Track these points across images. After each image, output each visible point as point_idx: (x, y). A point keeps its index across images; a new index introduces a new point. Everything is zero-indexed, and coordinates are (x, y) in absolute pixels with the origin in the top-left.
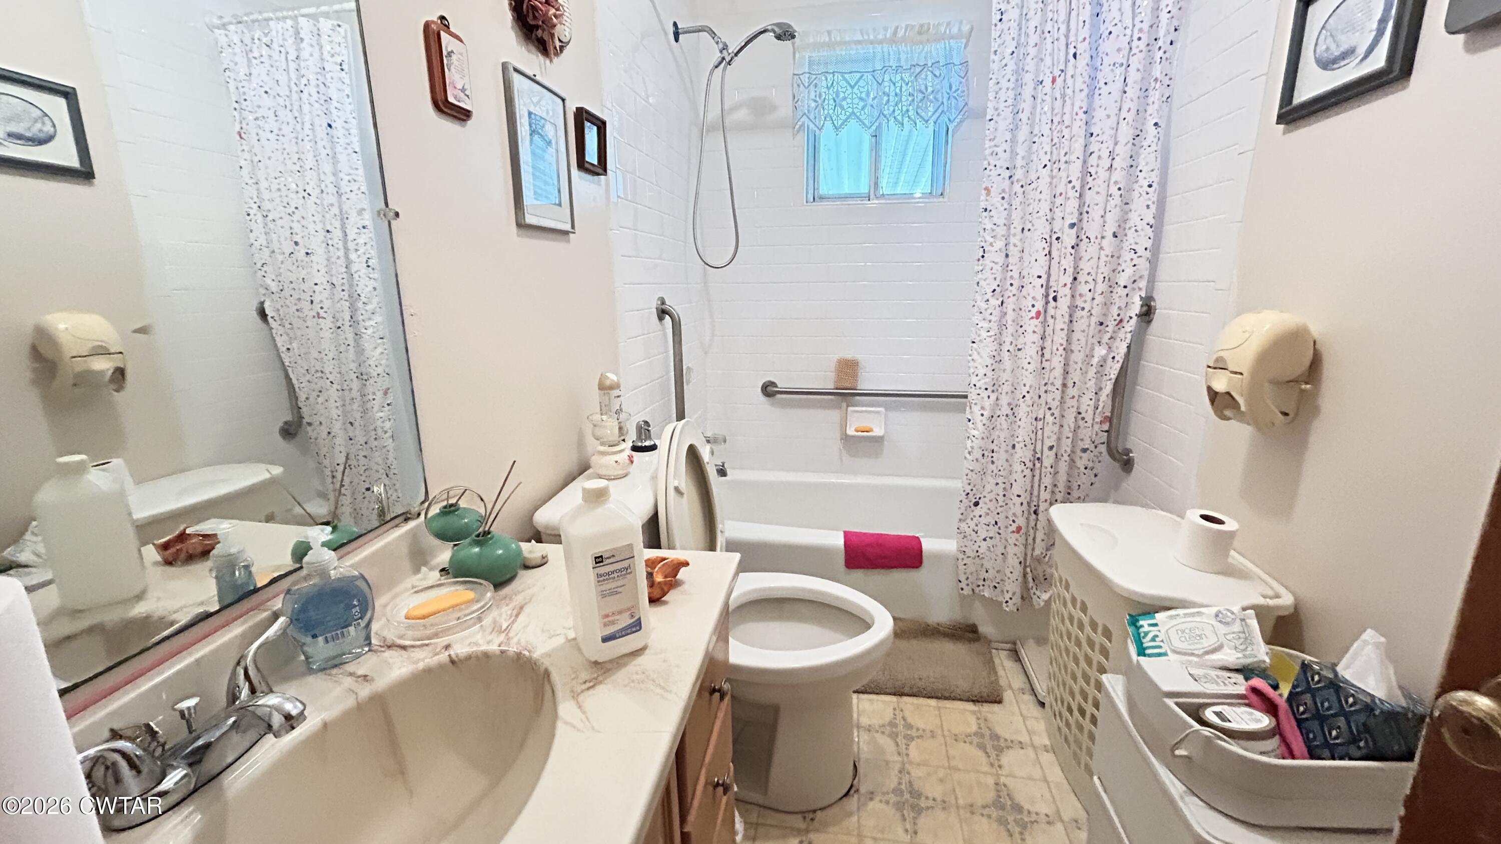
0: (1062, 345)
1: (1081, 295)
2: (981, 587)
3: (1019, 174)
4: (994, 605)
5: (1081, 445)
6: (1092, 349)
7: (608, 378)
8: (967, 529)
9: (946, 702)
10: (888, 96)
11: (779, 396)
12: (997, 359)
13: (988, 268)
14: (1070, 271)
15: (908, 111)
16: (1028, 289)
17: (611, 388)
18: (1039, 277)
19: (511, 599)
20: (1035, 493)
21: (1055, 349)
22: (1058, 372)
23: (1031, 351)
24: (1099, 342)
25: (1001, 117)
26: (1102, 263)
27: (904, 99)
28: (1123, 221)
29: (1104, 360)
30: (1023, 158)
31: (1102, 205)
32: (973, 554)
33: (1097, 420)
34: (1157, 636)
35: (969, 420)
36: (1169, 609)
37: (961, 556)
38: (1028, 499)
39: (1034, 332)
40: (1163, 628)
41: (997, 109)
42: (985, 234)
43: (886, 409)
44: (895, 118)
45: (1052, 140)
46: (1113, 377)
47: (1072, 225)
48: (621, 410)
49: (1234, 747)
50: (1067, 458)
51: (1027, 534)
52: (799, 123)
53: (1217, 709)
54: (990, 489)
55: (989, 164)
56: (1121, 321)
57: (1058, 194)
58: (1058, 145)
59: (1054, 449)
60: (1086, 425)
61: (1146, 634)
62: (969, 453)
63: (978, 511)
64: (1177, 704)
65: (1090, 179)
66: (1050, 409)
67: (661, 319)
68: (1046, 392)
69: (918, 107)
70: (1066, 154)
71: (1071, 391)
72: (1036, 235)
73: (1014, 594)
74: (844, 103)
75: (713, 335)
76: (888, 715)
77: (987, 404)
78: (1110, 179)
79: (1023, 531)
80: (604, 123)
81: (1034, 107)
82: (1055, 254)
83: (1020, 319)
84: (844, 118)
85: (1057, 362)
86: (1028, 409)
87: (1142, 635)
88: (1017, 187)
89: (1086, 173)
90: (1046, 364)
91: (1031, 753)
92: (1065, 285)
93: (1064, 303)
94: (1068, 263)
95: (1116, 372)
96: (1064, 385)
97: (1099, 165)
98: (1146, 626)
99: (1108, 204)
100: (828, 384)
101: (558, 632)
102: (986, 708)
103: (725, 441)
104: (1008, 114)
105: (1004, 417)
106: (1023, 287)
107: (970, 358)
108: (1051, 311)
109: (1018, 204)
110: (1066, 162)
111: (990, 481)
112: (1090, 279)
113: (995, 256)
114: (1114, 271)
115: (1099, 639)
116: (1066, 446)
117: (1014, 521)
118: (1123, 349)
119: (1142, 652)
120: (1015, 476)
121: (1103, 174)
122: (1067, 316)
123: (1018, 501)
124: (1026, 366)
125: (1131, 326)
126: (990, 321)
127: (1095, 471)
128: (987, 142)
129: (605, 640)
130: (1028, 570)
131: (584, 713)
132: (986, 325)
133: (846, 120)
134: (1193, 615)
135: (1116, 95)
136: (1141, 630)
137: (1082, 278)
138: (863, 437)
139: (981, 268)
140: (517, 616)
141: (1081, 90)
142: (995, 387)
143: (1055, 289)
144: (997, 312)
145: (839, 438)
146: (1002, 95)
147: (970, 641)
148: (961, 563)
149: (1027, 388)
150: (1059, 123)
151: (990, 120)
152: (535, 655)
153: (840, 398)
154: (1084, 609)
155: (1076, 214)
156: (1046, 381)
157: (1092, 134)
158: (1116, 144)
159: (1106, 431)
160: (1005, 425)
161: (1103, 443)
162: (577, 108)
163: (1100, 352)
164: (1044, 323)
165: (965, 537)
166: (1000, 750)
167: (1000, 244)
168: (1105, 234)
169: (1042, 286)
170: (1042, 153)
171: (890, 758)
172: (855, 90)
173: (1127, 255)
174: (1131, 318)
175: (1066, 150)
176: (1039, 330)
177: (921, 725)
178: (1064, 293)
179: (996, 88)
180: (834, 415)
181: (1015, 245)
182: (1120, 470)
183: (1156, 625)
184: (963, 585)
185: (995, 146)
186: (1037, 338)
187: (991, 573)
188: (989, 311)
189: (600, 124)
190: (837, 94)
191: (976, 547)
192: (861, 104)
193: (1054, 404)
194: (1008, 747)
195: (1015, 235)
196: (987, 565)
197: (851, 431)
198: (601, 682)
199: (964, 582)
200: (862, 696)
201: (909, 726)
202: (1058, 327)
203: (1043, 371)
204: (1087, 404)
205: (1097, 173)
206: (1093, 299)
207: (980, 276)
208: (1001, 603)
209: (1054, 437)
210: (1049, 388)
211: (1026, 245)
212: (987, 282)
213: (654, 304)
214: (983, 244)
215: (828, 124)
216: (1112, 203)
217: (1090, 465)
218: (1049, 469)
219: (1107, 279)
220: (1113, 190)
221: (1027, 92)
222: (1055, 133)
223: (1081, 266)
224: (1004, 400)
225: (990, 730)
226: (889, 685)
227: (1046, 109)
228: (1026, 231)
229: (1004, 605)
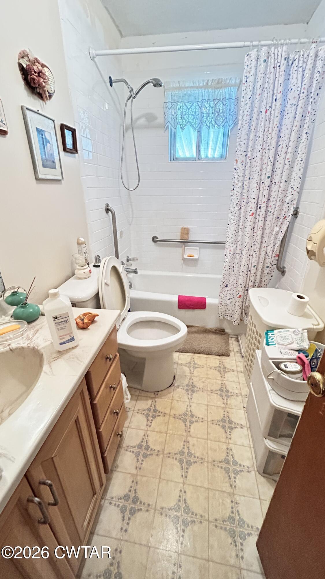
0: (261, 226)
1: (270, 206)
2: (227, 316)
3: (249, 154)
4: (230, 322)
5: (266, 265)
6: (273, 228)
7: (80, 240)
8: (222, 296)
9: (210, 356)
10: (204, 114)
11: (159, 242)
12: (237, 231)
13: (235, 194)
14: (266, 197)
15: (212, 121)
16: (250, 204)
17: (82, 244)
18: (254, 199)
19: (35, 327)
20: (247, 283)
21: (258, 228)
22: (259, 238)
23: (249, 229)
24: (277, 225)
25: (244, 128)
26: (280, 193)
27: (210, 115)
28: (289, 176)
29: (278, 232)
30: (251, 147)
31: (281, 169)
32: (224, 305)
33: (273, 256)
34: (273, 338)
35: (225, 255)
36: (280, 329)
37: (220, 305)
38: (245, 285)
39: (251, 221)
40: (275, 336)
41: (242, 125)
42: (235, 180)
43: (200, 248)
44: (206, 124)
45: (264, 139)
46: (281, 239)
47: (269, 177)
48: (86, 252)
49: (286, 377)
50: (261, 270)
51: (243, 298)
52: (166, 126)
53: (285, 363)
54: (231, 281)
55: (238, 149)
56: (285, 217)
57: (264, 164)
58: (266, 141)
59: (256, 267)
60: (269, 258)
61: (270, 337)
62: (225, 267)
63: (227, 289)
64: (273, 362)
65: (278, 157)
66: (255, 251)
67: (107, 212)
68: (254, 245)
69: (216, 119)
70: (269, 146)
71: (264, 245)
72: (254, 181)
73: (237, 319)
74: (185, 117)
75: (133, 217)
76: (189, 360)
77: (232, 249)
78: (286, 157)
79: (242, 297)
80: (75, 130)
81: (257, 124)
82: (261, 189)
83: (246, 215)
84: (185, 123)
85: (259, 233)
86: (247, 252)
87: (269, 338)
88: (248, 161)
89: (276, 154)
90: (255, 234)
91: (236, 373)
92: (264, 202)
93: (263, 209)
94: (266, 193)
95: (282, 237)
96: (262, 242)
97: (282, 150)
98: (270, 335)
99: (284, 168)
100: (178, 238)
101: (48, 340)
102: (224, 358)
103: (137, 260)
104: (246, 127)
105: (238, 254)
106: (248, 202)
107: (227, 231)
108: (258, 213)
109: (248, 167)
110: (268, 149)
111: (232, 278)
112: (274, 200)
113: (238, 189)
114: (285, 196)
115: (258, 337)
116: (261, 265)
117: (239, 293)
118: (285, 228)
119: (267, 344)
120: (240, 277)
121: (283, 155)
122: (264, 215)
123: (240, 286)
124: (247, 235)
125: (289, 219)
126: (235, 216)
127: (271, 275)
128: (238, 139)
129: (61, 344)
130: (243, 311)
131: (51, 369)
132: (232, 217)
133: (185, 125)
134: (286, 331)
135: (292, 118)
136: (269, 336)
137: (271, 199)
138: (189, 259)
139: (233, 194)
140: (36, 333)
141: (277, 117)
142: (236, 242)
143: (260, 204)
144: (238, 213)
145: (182, 259)
146: (245, 118)
147: (222, 334)
148: (220, 308)
149: (246, 244)
150: (267, 131)
151: (240, 129)
152: (39, 348)
153: (182, 243)
154: (255, 327)
155: (271, 172)
156: (254, 240)
157: (280, 137)
158: (290, 141)
159: (277, 260)
160: (238, 257)
161: (275, 264)
162: (61, 124)
163: (276, 229)
164: (255, 218)
165: (222, 298)
166: (225, 372)
167: (240, 184)
168: (282, 181)
169: (255, 202)
170: (259, 145)
171: (187, 374)
172: (190, 111)
173: (290, 190)
174: (289, 216)
175: (269, 144)
176: (253, 220)
177: (199, 363)
178: (264, 205)
179: (242, 114)
180: (180, 250)
181: (246, 185)
182: (281, 275)
183: (274, 334)
184: (220, 315)
185: (241, 141)
186: (252, 223)
187: (230, 312)
188: (235, 212)
189: (73, 131)
190: (182, 113)
191: (226, 302)
192: (193, 117)
193: (256, 250)
194: (228, 371)
195: (246, 180)
196: (229, 308)
197: (186, 257)
198: (59, 358)
199: (221, 314)
200: (181, 353)
201: (195, 364)
202: (260, 219)
203: (254, 237)
204: (269, 250)
205: (281, 154)
206: (275, 208)
207: (232, 197)
208: (233, 322)
209: (256, 262)
210: (256, 243)
211: (251, 185)
212: (235, 200)
213: (104, 206)
214: (234, 184)
215: (179, 126)
216: (286, 168)
217: (270, 272)
218: (253, 274)
219: (281, 200)
220: (287, 162)
221: (255, 116)
222: (265, 136)
223: (272, 194)
224: (238, 248)
225: (223, 365)
226: (190, 349)
227: (262, 125)
228: (251, 179)
229: (234, 323)
